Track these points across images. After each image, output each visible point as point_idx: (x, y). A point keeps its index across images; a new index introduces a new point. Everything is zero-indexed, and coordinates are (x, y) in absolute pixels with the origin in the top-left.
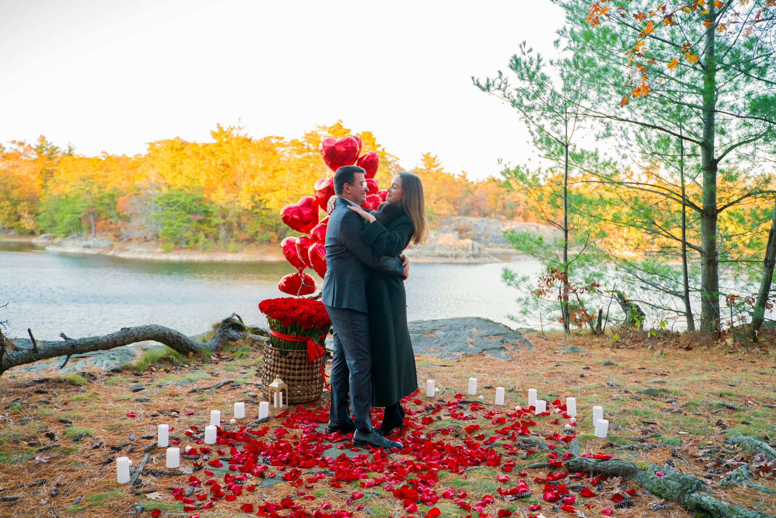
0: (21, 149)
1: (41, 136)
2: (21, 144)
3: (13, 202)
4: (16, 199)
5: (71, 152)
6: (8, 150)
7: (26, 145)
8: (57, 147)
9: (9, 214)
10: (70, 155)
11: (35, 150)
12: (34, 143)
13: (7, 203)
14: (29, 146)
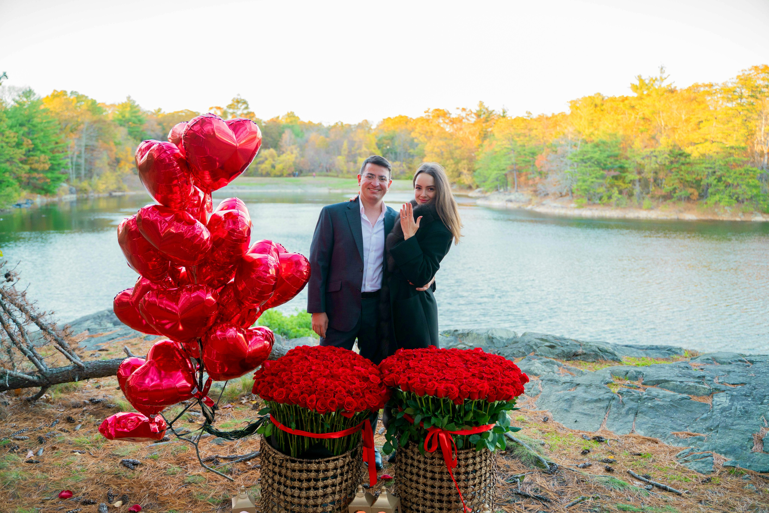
0: (464, 114)
1: (480, 102)
2: (464, 110)
3: (456, 160)
4: (458, 158)
5: (505, 114)
6: (453, 116)
7: (467, 110)
8: (494, 111)
9: (453, 171)
10: (504, 117)
11: (475, 114)
12: (475, 108)
13: (452, 161)
14: (470, 111)
